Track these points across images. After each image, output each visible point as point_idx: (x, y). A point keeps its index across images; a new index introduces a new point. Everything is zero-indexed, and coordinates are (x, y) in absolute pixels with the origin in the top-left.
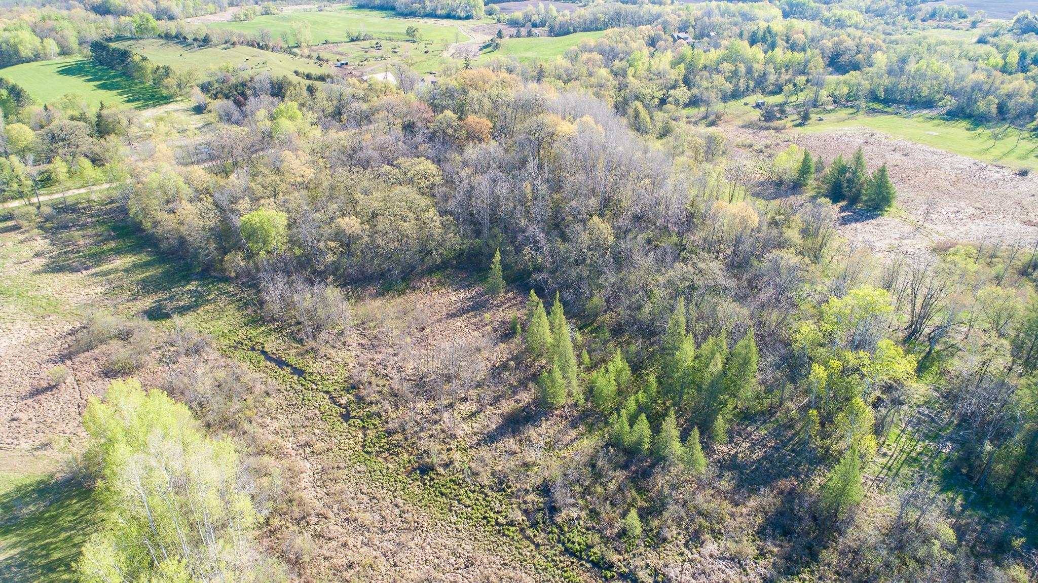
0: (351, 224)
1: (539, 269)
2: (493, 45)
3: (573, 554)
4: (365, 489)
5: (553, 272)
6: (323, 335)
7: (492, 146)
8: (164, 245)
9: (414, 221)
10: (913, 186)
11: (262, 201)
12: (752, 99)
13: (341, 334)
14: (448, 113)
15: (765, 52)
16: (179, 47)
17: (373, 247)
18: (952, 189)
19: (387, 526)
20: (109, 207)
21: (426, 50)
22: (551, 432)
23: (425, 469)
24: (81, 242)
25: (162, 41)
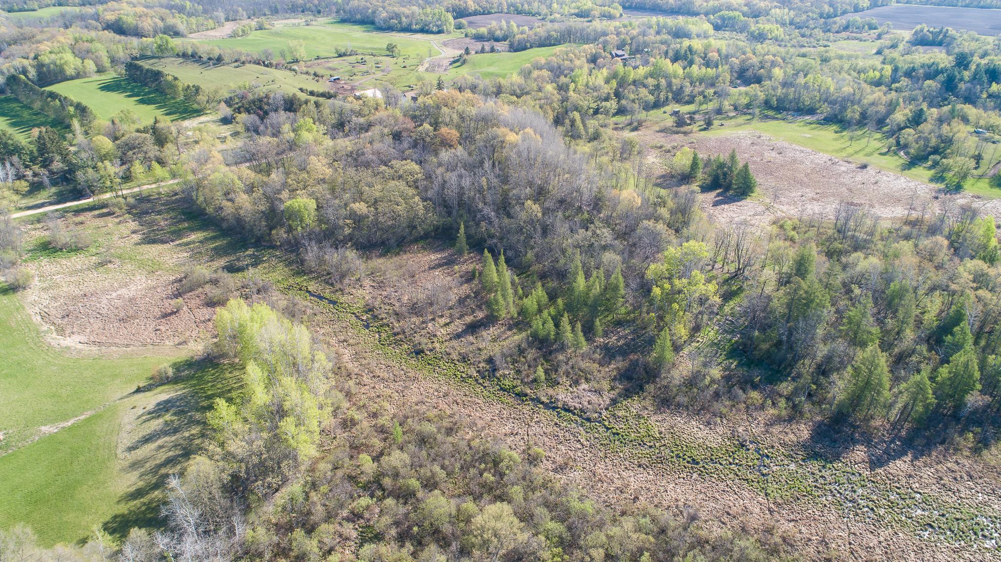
0: (360, 207)
1: (492, 236)
2: (461, 61)
3: (505, 390)
4: (383, 362)
5: (501, 239)
6: (346, 281)
7: (460, 151)
8: (225, 225)
9: (404, 205)
10: (776, 177)
11: (298, 192)
12: (669, 108)
13: (359, 280)
14: (427, 126)
15: (684, 69)
16: (196, 65)
17: (376, 223)
18: (805, 179)
19: (398, 379)
20: (174, 198)
21: (404, 65)
22: (496, 333)
23: (419, 352)
24: (162, 223)
25: (181, 60)
